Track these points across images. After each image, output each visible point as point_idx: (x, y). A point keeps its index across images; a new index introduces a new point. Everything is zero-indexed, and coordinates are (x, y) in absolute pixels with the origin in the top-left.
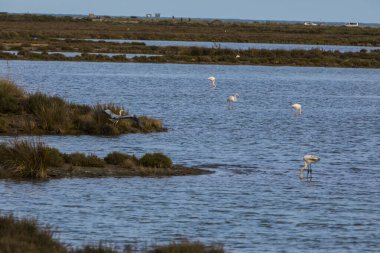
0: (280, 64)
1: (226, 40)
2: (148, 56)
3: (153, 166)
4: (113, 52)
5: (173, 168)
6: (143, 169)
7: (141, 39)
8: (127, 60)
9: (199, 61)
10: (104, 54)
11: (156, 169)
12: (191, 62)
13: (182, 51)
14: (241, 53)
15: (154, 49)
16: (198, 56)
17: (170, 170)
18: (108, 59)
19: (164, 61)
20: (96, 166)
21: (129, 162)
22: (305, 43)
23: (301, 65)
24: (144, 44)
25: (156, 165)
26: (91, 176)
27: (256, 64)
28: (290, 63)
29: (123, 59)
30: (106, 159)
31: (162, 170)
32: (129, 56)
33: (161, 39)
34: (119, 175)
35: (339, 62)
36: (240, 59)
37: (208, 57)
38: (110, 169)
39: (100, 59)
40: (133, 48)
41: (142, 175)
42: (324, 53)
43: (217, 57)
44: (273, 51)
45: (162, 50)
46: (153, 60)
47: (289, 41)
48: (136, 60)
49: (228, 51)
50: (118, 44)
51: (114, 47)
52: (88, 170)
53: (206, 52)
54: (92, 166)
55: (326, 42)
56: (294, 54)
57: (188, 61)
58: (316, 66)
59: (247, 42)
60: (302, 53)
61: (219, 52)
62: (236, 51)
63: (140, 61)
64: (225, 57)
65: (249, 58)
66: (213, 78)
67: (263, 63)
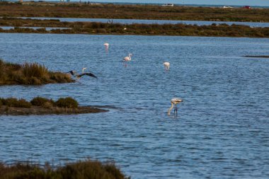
0: (155, 34)
1: (117, 18)
2: (61, 29)
3: (65, 107)
4: (37, 26)
5: (79, 108)
6: (58, 108)
7: (57, 17)
8: (46, 32)
9: (98, 32)
10: (30, 28)
11: (67, 109)
12: (92, 33)
13: (86, 25)
14: (127, 26)
15: (65, 24)
16: (96, 29)
17: (77, 109)
18: (33, 31)
19: (73, 33)
20: (25, 107)
21: (48, 104)
22: (173, 19)
23: (169, 35)
24: (58, 21)
25: (67, 106)
26: (21, 114)
27: (138, 34)
28: (162, 33)
29: (43, 31)
30: (32, 102)
31: (72, 109)
32: (48, 29)
33: (71, 17)
34: (41, 113)
35: (196, 33)
36: (126, 31)
37: (104, 30)
38: (35, 109)
39: (27, 31)
40: (51, 23)
41: (58, 113)
42: (186, 26)
43: (110, 29)
44: (150, 25)
45: (72, 25)
46: (65, 32)
47: (161, 18)
48: (53, 32)
49: (118, 26)
50: (40, 20)
51: (37, 23)
52: (19, 110)
53: (102, 26)
54: (22, 106)
55: (188, 19)
56: (165, 27)
57: (89, 32)
58: (181, 35)
59: (131, 18)
60: (170, 26)
61: (112, 26)
62: (124, 25)
63: (56, 33)
64: (116, 30)
65: (133, 30)
66: (107, 44)
67: (143, 33)
